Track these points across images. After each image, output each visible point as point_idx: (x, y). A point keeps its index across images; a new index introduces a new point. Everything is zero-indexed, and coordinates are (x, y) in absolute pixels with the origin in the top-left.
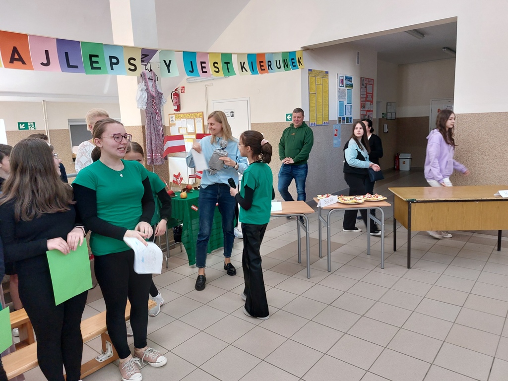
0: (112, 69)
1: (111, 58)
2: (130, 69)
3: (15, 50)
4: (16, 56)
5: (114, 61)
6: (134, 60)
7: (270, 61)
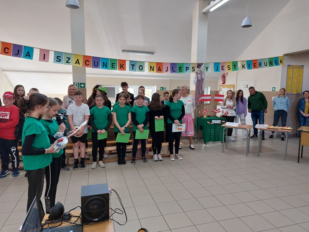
0: (186, 71)
1: (186, 67)
2: (192, 71)
3: (159, 67)
4: (159, 69)
5: (187, 68)
6: (194, 67)
7: (261, 63)
